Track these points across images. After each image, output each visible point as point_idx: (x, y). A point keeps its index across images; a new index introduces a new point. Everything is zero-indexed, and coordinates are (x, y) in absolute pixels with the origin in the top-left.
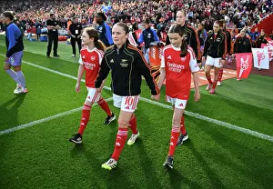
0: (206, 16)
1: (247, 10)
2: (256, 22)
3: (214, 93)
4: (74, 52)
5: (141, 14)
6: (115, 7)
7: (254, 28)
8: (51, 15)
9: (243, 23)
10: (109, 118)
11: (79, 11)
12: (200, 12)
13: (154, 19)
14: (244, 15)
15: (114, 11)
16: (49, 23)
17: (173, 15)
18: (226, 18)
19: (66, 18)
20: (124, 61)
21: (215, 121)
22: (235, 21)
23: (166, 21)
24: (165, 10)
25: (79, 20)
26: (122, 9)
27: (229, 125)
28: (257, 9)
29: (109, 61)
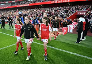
0: (53, 15)
1: (66, 12)
2: (69, 16)
3: (56, 39)
4: (10, 27)
5: (31, 14)
6: (23, 12)
7: (68, 18)
8: (2, 15)
9: (64, 17)
10: (22, 48)
11: (11, 14)
12: (50, 13)
13: (36, 16)
14: (65, 14)
15: (23, 14)
16: (2, 18)
17: (42, 14)
18: (59, 15)
19: (7, 16)
20: (29, 28)
21: (56, 48)
22: (62, 16)
23: (40, 17)
24: (39, 13)
25: (12, 17)
26: (25, 13)
27: (60, 50)
28: (69, 12)
29: (24, 28)
